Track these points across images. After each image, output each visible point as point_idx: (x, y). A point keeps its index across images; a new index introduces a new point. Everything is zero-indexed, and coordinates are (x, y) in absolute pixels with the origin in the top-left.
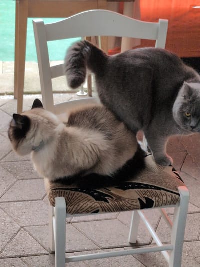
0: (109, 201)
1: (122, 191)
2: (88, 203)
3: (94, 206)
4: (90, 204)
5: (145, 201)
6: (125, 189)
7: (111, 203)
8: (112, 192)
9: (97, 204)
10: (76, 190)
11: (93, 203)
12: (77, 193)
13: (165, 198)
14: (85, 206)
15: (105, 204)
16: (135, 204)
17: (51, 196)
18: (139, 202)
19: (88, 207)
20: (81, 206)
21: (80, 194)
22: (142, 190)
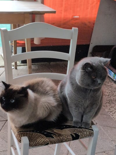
0: (54, 137)
1: (60, 130)
2: (42, 139)
3: (45, 141)
4: (43, 140)
5: (74, 136)
6: (62, 129)
7: (55, 138)
8: (55, 131)
9: (47, 139)
10: (33, 131)
11: (45, 139)
12: (34, 133)
13: (85, 133)
14: (40, 141)
15: (52, 139)
16: (69, 137)
17: (18, 136)
18: (71, 137)
19: (42, 141)
20: (38, 141)
21: (36, 133)
22: (72, 129)
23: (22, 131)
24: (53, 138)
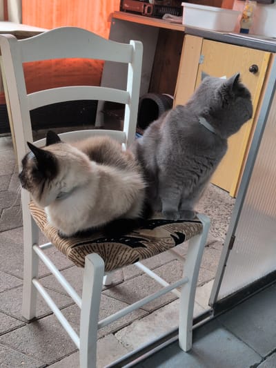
0: (146, 245)
1: (149, 230)
2: (126, 253)
3: (133, 255)
4: (128, 254)
5: (177, 237)
6: (152, 228)
7: (148, 248)
8: (141, 234)
9: (135, 252)
10: (102, 240)
11: (131, 252)
13: (192, 228)
14: (124, 257)
15: (143, 250)
16: (170, 242)
18: (173, 240)
19: (128, 257)
20: (120, 258)
21: (111, 244)
23: (81, 244)
24: (145, 247)
